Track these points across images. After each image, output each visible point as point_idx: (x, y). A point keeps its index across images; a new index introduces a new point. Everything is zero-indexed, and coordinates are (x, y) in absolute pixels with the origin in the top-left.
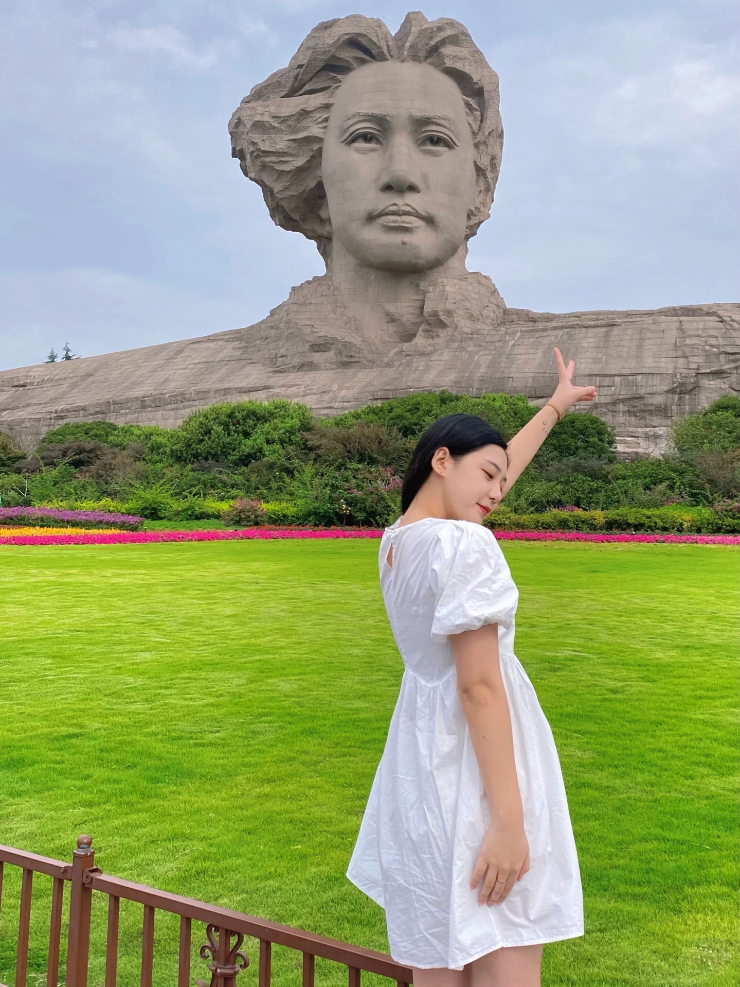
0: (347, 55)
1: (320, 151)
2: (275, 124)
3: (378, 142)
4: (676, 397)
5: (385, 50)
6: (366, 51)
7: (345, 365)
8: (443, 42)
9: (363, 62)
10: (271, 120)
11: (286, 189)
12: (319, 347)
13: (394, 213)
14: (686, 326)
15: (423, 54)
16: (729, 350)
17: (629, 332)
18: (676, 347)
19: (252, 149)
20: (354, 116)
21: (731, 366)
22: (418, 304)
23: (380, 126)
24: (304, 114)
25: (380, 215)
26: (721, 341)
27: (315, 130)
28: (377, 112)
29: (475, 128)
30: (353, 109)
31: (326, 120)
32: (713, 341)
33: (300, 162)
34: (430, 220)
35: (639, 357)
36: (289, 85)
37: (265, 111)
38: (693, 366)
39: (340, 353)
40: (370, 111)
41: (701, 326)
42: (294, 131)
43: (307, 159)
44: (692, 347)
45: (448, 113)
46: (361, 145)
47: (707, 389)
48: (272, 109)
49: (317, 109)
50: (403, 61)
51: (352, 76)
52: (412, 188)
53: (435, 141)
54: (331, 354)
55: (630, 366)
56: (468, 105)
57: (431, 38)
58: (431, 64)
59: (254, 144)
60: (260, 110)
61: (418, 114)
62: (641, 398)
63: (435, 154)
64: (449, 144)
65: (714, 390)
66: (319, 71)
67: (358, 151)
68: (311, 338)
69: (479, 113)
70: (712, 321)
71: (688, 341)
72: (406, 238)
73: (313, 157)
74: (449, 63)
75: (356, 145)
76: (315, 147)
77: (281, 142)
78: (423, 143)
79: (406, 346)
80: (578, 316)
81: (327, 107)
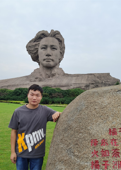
0: (42, 36)
1: (38, 50)
2: (32, 46)
3: (46, 49)
4: (86, 87)
5: (47, 35)
6: (45, 35)
7: (40, 81)
8: (56, 34)
9: (44, 37)
10: (31, 46)
11: (33, 55)
12: (36, 78)
13: (47, 59)
14: (89, 76)
15: (53, 36)
16: (95, 80)
17: (81, 77)
18: (87, 80)
19: (29, 50)
20: (42, 45)
21: (95, 83)
22: (51, 72)
23: (46, 46)
24: (36, 45)
25: (45, 59)
26: (94, 79)
27: (37, 47)
28: (45, 44)
29: (60, 47)
30: (42, 44)
31: (39, 46)
32: (92, 79)
33: (35, 52)
34: (53, 60)
35: (81, 81)
36: (34, 41)
37: (30, 45)
38: (89, 82)
39: (39, 79)
40: (44, 44)
41: (91, 76)
42: (34, 47)
43: (36, 51)
44: (89, 80)
45: (56, 45)
46: (43, 49)
47: (91, 86)
48: (31, 44)
49: (38, 44)
50: (50, 37)
51: (43, 39)
52: (50, 55)
53: (54, 49)
54: (38, 79)
55: (79, 82)
56: (59, 43)
57: (54, 34)
58: (54, 37)
59: (29, 49)
60: (30, 44)
61: (52, 45)
62: (81, 87)
63: (54, 51)
64: (56, 49)
65: (92, 86)
66: (38, 38)
67: (43, 50)
68: (35, 77)
69: (61, 45)
70: (93, 76)
71: (89, 79)
72: (49, 63)
73: (37, 51)
74: (57, 37)
75: (42, 49)
76: (37, 50)
77: (33, 49)
78: (52, 49)
79: (49, 79)
80: (75, 74)
81: (39, 44)
